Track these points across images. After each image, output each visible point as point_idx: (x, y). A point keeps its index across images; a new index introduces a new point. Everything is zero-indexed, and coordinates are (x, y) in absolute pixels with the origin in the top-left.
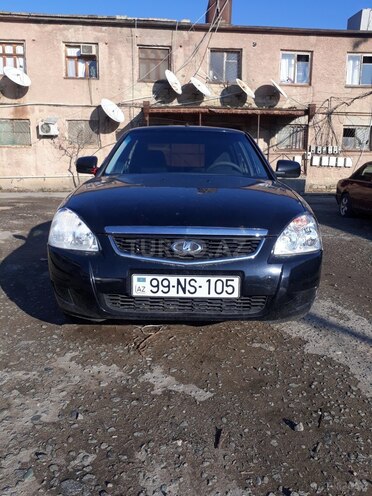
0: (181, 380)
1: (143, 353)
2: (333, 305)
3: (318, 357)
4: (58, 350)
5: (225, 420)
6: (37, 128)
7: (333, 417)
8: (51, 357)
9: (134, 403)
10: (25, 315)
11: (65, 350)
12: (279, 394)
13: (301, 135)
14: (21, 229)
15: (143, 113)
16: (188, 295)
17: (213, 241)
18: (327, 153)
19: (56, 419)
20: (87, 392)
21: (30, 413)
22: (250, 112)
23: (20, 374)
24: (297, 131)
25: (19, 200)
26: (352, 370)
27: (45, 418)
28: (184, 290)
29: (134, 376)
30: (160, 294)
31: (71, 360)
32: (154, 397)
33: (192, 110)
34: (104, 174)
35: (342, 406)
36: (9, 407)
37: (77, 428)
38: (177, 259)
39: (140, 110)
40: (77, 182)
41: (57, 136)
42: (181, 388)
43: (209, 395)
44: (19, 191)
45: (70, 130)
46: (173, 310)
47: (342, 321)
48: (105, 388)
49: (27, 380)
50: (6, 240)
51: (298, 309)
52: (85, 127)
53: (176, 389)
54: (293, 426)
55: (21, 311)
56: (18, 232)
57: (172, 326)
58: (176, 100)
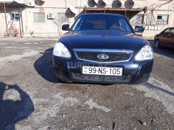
0: (99, 104)
1: (85, 94)
2: (155, 80)
3: (150, 98)
4: (55, 92)
5: (116, 120)
6: (47, 16)
7: (157, 120)
8: (53, 94)
9: (83, 112)
10: (44, 79)
11: (58, 92)
12: (136, 111)
13: (141, 18)
14: (42, 50)
15: (84, 11)
16: (102, 74)
17: (113, 55)
18: (151, 25)
19: (55, 116)
20: (66, 107)
21: (46, 113)
22: (122, 10)
23: (43, 100)
24: (140, 17)
25: (41, 41)
26: (163, 104)
27: (51, 115)
28: (101, 72)
29: (83, 102)
30: (92, 73)
31: (60, 96)
32: (90, 110)
33: (102, 9)
34: (72, 30)
35: (160, 117)
36: (39, 111)
37: (63, 120)
38: (99, 61)
39: (83, 9)
40: (60, 35)
41: (54, 19)
42: (99, 107)
43: (110, 110)
44: (41, 38)
45: (58, 16)
46: (97, 79)
47: (158, 86)
48: (73, 106)
49: (45, 102)
50: (37, 54)
51: (144, 80)
52: (64, 16)
53: (98, 108)
54: (142, 123)
55: (42, 78)
56: (41, 51)
57: (95, 85)
58: (96, 6)
